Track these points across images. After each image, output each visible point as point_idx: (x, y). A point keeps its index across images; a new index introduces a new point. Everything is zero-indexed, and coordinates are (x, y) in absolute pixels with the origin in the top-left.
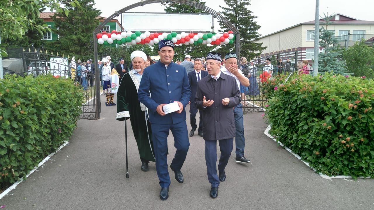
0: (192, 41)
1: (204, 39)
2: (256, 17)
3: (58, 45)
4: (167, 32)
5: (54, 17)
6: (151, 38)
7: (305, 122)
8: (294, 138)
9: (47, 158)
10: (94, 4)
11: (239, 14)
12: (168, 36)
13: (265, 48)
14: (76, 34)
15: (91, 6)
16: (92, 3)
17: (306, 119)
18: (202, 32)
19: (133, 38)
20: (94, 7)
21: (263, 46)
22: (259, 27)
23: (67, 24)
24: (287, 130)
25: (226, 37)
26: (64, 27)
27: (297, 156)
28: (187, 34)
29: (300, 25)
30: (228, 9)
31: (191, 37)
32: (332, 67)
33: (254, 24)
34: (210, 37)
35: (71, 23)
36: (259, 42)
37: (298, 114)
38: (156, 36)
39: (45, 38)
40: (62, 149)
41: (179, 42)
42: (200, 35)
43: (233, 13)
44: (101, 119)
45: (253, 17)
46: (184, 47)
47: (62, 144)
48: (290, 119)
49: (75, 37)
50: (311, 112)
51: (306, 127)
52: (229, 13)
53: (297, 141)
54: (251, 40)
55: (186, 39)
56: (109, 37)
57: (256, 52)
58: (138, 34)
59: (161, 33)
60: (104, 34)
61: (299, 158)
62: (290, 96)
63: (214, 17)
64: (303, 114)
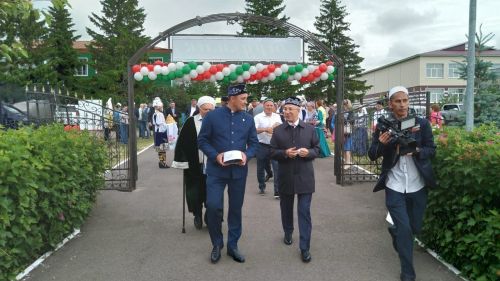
0: (272, 76)
1: (290, 73)
2: (358, 46)
3: (95, 83)
4: (236, 63)
5: (90, 46)
6: (213, 72)
7: (468, 212)
8: (449, 239)
9: (38, 262)
10: (142, 30)
11: (334, 41)
12: (237, 69)
13: (369, 87)
14: (118, 69)
15: (139, 32)
16: (139, 29)
17: (470, 207)
18: (288, 64)
19: (186, 72)
20: (143, 34)
21: (366, 85)
22: (361, 60)
23: (107, 56)
24: (433, 222)
25: (323, 70)
26: (102, 59)
27: (451, 267)
28: (266, 67)
29: (417, 57)
30: (319, 36)
31: (272, 70)
32: (489, 116)
33: (354, 56)
34: (299, 70)
35: (112, 54)
36: (361, 79)
37: (452, 198)
38: (220, 69)
39: (79, 73)
40: (67, 243)
41: (253, 77)
42: (285, 67)
43: (326, 40)
44: (138, 189)
45: (353, 46)
46: (260, 85)
47: (65, 236)
48: (438, 205)
49: (116, 72)
50: (480, 196)
51: (472, 223)
52: (321, 40)
53: (453, 243)
54: (351, 76)
55: (264, 74)
56: (151, 69)
57: (357, 93)
58: (193, 66)
59: (227, 64)
60: (143, 65)
61: (457, 272)
62: (438, 166)
63: (305, 41)
64: (465, 200)
